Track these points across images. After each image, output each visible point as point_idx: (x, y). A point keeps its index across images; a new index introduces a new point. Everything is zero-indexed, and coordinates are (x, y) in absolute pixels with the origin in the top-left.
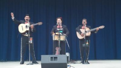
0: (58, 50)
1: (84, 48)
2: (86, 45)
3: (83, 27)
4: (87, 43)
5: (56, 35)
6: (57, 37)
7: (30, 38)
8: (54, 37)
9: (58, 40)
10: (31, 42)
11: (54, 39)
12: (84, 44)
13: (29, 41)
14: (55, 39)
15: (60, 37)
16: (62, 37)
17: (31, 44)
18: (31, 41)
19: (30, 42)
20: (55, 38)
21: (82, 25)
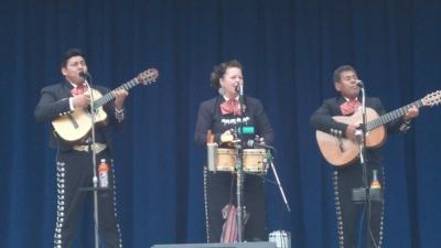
0: (233, 217)
1: (360, 207)
2: (368, 191)
3: (344, 107)
4: (375, 186)
5: (225, 145)
6: (228, 153)
7: (99, 163)
8: (216, 155)
9: (232, 169)
10: (104, 183)
11: (216, 165)
12: (358, 187)
13: (95, 179)
14: (220, 168)
15: (241, 156)
16: (253, 154)
17: (101, 191)
18: (103, 179)
19: (98, 183)
20: (220, 161)
21: (340, 97)
